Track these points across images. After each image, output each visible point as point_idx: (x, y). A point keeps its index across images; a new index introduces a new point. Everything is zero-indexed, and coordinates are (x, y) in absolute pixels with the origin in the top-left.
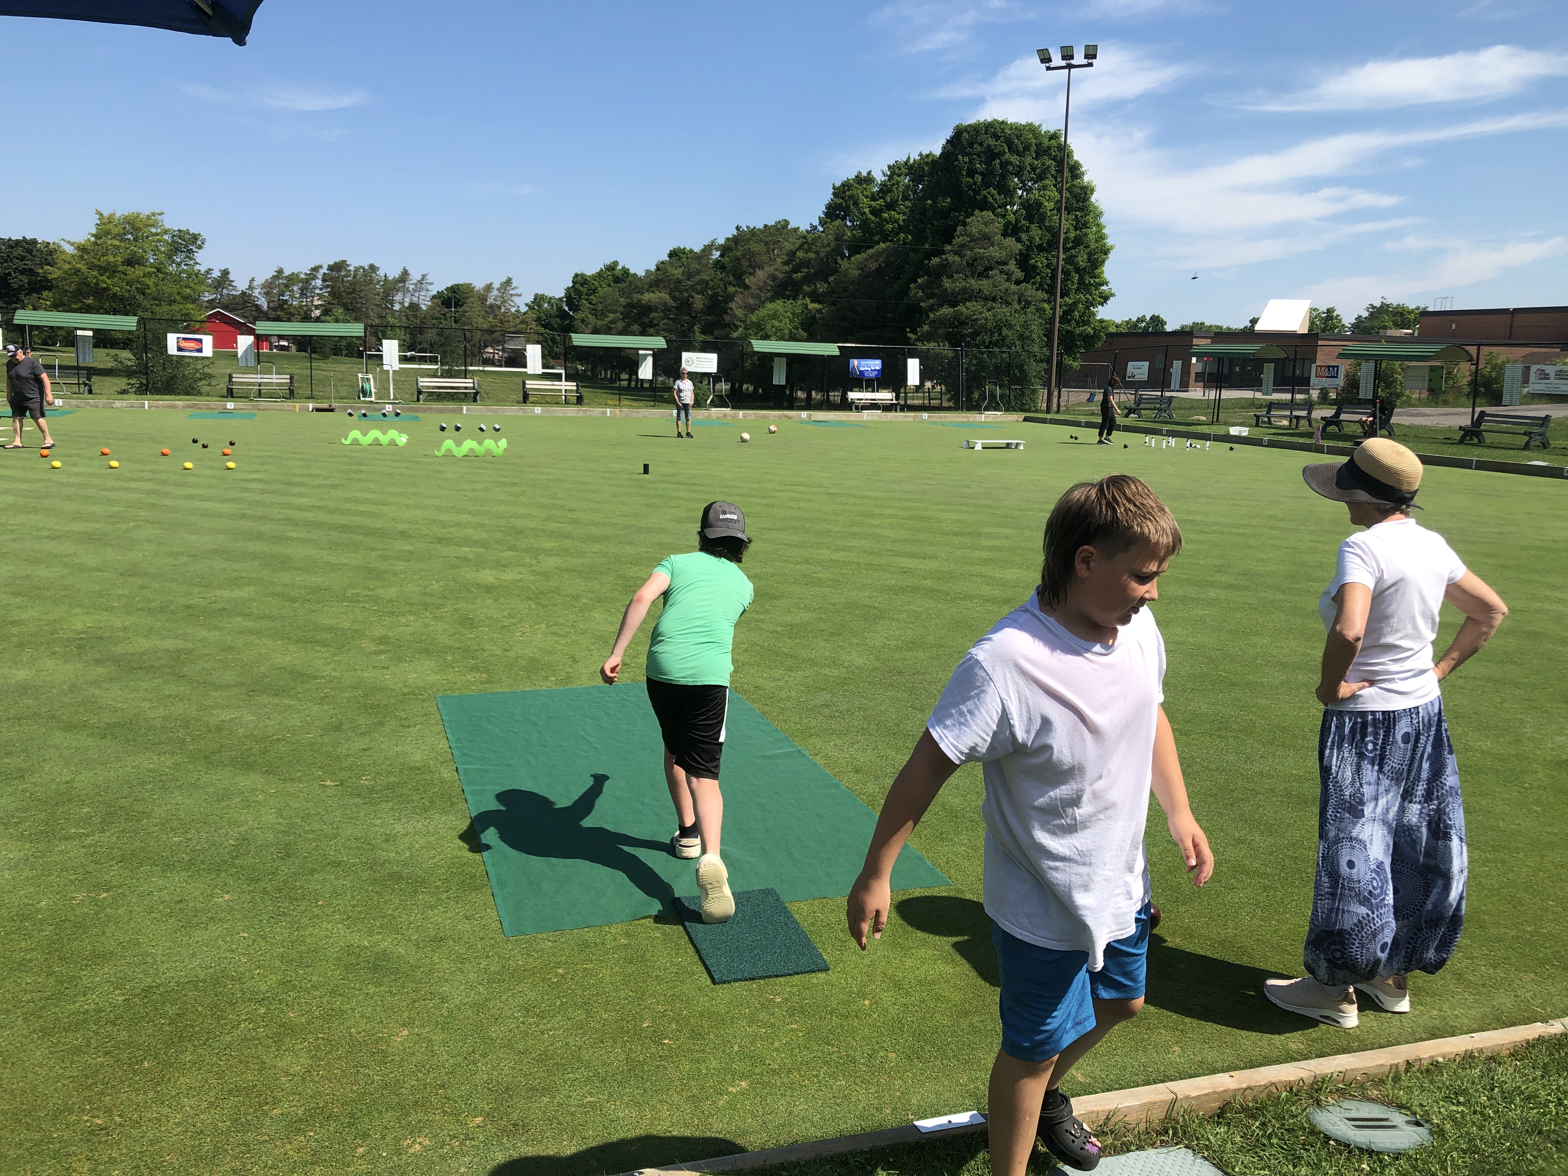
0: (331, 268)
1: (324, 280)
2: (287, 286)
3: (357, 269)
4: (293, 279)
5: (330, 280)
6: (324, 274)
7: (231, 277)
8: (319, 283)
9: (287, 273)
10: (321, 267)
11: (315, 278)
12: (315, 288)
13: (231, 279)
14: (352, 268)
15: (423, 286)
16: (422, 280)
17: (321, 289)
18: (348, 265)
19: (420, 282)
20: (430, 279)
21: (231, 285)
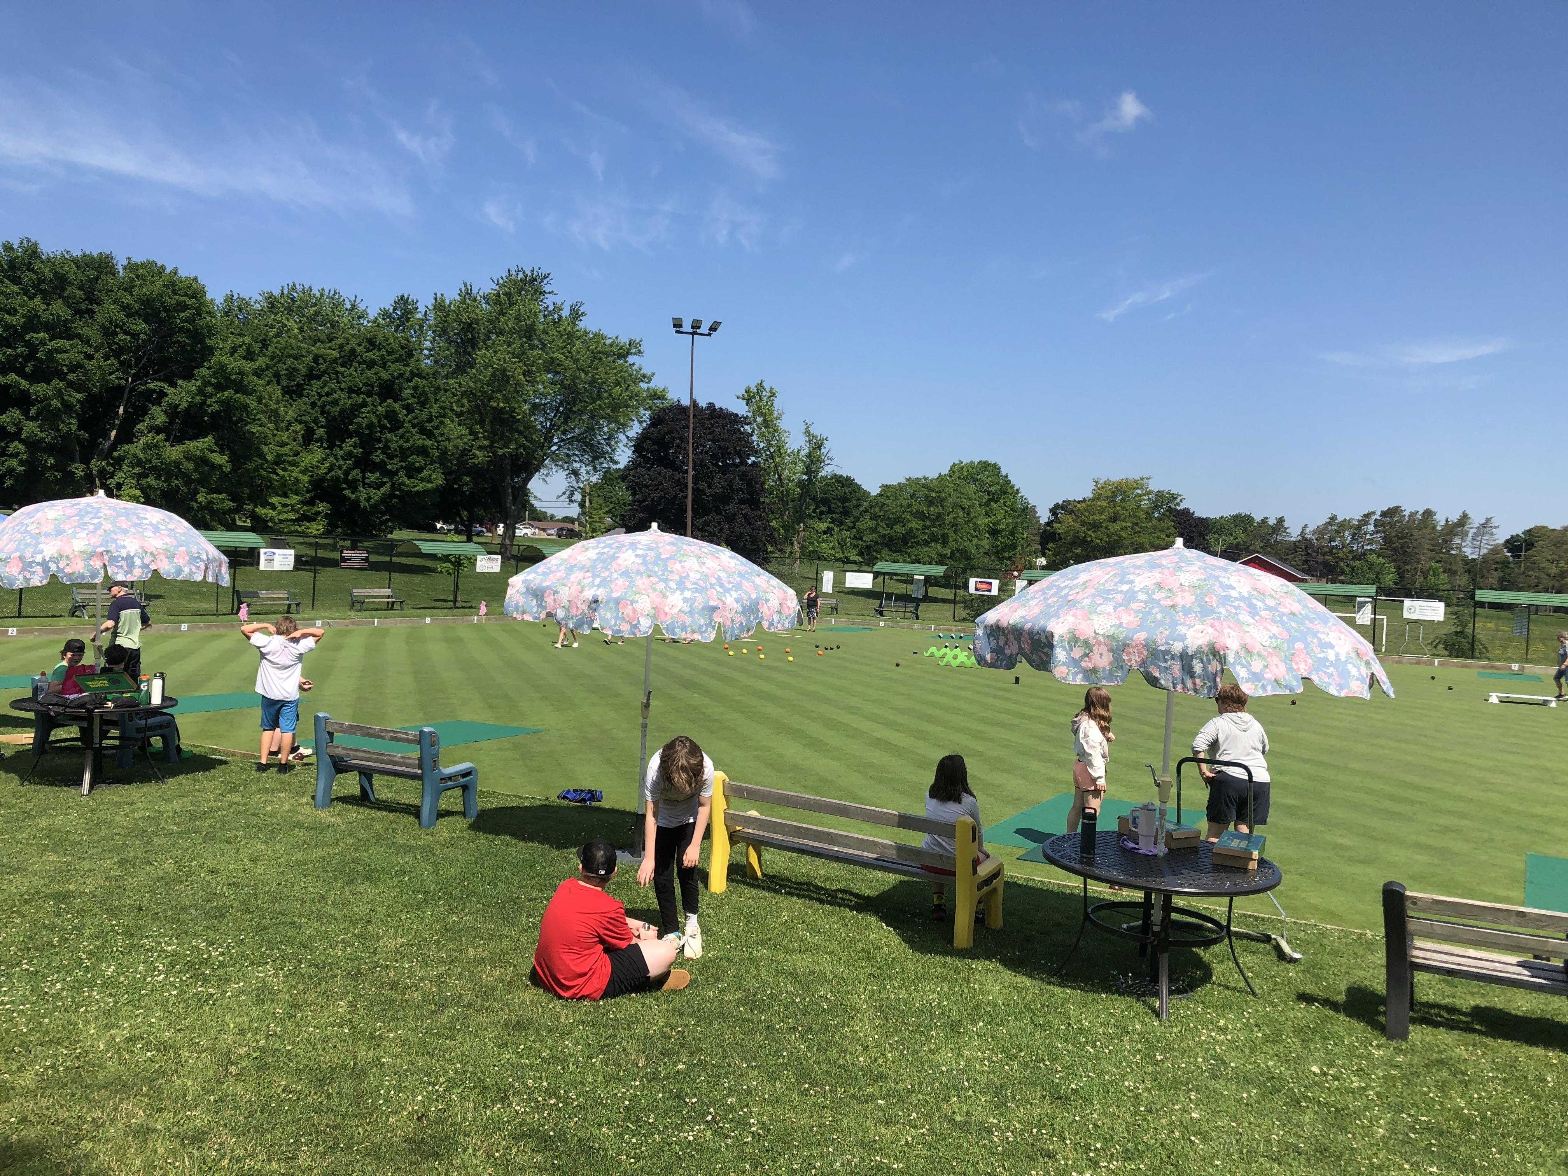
0: (1383, 514)
1: (1375, 526)
2: (1337, 532)
3: (1412, 515)
4: (1344, 525)
5: (1382, 525)
6: (1376, 520)
7: (1286, 525)
8: (1371, 528)
9: (1340, 519)
10: (1374, 513)
11: (1367, 523)
12: (1366, 533)
13: (1286, 526)
14: (1407, 513)
15: (1486, 530)
16: (1486, 523)
17: (1371, 535)
18: (1402, 511)
19: (1484, 526)
20: (1494, 522)
21: (1284, 532)
